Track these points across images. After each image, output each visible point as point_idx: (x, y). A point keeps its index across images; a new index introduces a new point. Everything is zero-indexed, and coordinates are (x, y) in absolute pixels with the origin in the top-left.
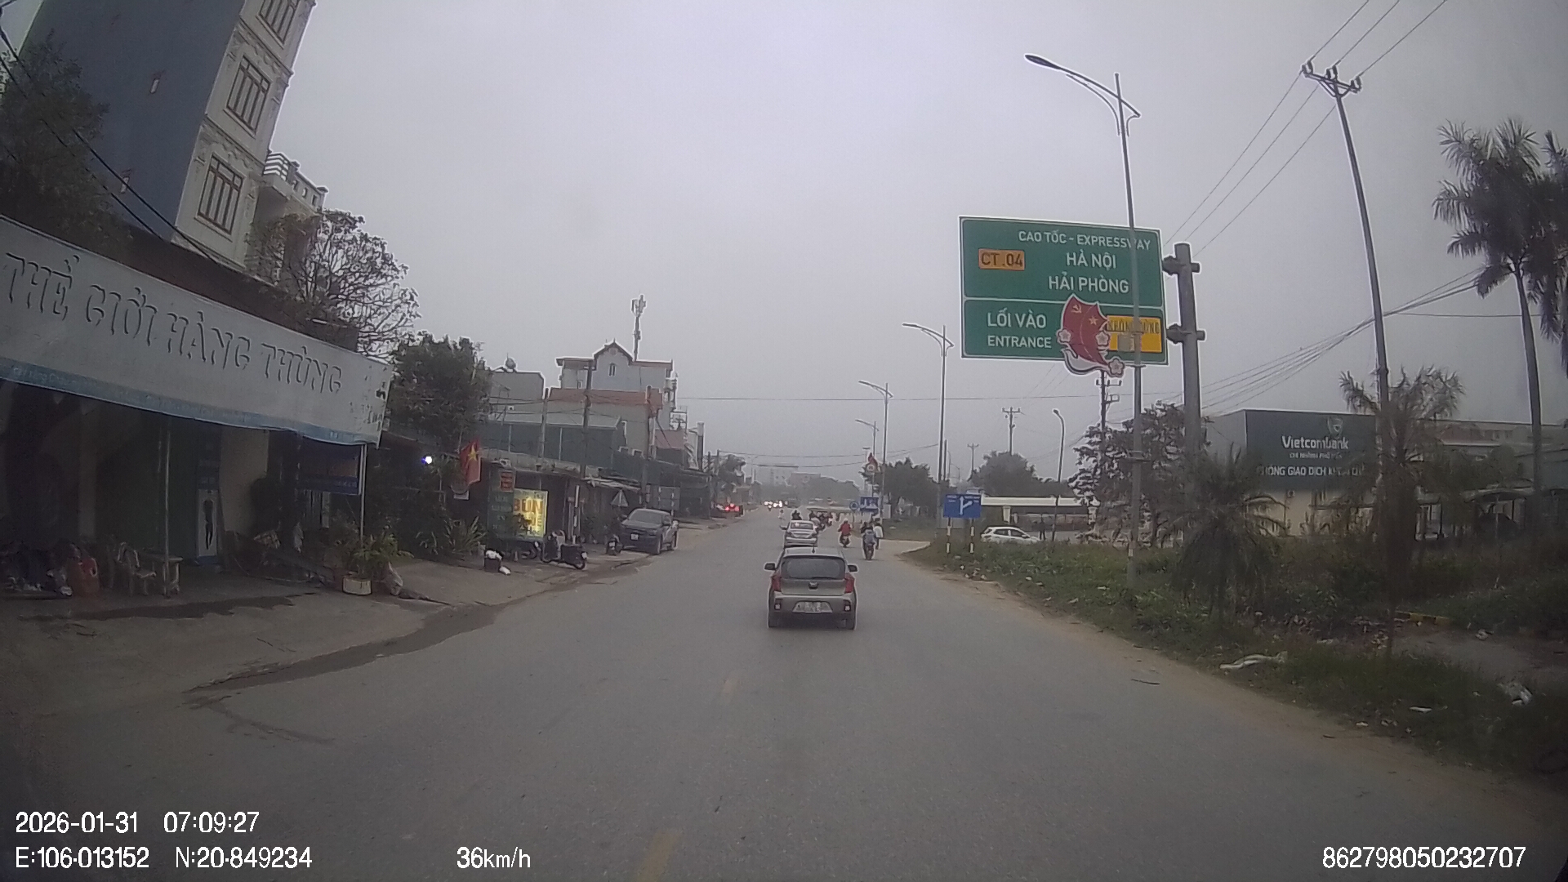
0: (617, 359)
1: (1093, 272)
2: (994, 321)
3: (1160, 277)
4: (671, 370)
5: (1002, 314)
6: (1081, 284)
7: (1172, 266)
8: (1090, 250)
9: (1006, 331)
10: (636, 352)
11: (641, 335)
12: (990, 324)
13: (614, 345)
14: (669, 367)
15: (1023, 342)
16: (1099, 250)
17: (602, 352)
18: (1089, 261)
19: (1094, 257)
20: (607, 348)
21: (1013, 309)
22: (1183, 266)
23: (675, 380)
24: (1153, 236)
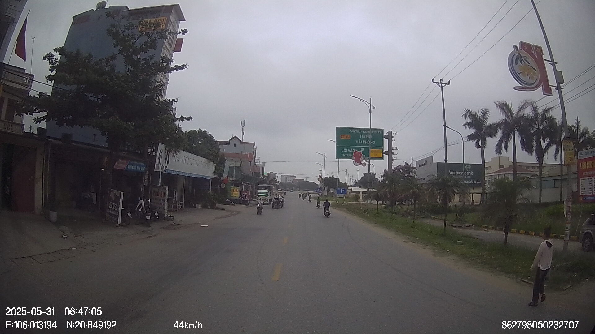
0: (237, 141)
1: (367, 139)
2: (343, 151)
3: (383, 139)
4: (255, 145)
5: (345, 149)
6: (363, 142)
7: (386, 137)
8: (366, 134)
9: (344, 153)
10: (242, 139)
11: (244, 133)
12: (342, 151)
13: (236, 137)
14: (254, 144)
15: (349, 156)
16: (368, 134)
17: (231, 139)
18: (366, 137)
19: (367, 136)
20: (233, 138)
21: (347, 148)
22: (390, 136)
23: (256, 149)
24: (382, 130)
